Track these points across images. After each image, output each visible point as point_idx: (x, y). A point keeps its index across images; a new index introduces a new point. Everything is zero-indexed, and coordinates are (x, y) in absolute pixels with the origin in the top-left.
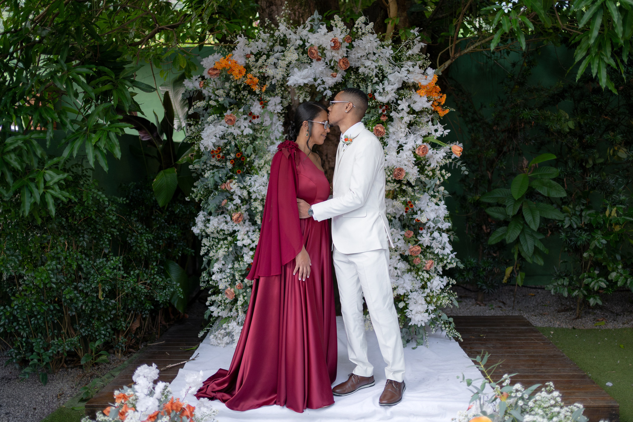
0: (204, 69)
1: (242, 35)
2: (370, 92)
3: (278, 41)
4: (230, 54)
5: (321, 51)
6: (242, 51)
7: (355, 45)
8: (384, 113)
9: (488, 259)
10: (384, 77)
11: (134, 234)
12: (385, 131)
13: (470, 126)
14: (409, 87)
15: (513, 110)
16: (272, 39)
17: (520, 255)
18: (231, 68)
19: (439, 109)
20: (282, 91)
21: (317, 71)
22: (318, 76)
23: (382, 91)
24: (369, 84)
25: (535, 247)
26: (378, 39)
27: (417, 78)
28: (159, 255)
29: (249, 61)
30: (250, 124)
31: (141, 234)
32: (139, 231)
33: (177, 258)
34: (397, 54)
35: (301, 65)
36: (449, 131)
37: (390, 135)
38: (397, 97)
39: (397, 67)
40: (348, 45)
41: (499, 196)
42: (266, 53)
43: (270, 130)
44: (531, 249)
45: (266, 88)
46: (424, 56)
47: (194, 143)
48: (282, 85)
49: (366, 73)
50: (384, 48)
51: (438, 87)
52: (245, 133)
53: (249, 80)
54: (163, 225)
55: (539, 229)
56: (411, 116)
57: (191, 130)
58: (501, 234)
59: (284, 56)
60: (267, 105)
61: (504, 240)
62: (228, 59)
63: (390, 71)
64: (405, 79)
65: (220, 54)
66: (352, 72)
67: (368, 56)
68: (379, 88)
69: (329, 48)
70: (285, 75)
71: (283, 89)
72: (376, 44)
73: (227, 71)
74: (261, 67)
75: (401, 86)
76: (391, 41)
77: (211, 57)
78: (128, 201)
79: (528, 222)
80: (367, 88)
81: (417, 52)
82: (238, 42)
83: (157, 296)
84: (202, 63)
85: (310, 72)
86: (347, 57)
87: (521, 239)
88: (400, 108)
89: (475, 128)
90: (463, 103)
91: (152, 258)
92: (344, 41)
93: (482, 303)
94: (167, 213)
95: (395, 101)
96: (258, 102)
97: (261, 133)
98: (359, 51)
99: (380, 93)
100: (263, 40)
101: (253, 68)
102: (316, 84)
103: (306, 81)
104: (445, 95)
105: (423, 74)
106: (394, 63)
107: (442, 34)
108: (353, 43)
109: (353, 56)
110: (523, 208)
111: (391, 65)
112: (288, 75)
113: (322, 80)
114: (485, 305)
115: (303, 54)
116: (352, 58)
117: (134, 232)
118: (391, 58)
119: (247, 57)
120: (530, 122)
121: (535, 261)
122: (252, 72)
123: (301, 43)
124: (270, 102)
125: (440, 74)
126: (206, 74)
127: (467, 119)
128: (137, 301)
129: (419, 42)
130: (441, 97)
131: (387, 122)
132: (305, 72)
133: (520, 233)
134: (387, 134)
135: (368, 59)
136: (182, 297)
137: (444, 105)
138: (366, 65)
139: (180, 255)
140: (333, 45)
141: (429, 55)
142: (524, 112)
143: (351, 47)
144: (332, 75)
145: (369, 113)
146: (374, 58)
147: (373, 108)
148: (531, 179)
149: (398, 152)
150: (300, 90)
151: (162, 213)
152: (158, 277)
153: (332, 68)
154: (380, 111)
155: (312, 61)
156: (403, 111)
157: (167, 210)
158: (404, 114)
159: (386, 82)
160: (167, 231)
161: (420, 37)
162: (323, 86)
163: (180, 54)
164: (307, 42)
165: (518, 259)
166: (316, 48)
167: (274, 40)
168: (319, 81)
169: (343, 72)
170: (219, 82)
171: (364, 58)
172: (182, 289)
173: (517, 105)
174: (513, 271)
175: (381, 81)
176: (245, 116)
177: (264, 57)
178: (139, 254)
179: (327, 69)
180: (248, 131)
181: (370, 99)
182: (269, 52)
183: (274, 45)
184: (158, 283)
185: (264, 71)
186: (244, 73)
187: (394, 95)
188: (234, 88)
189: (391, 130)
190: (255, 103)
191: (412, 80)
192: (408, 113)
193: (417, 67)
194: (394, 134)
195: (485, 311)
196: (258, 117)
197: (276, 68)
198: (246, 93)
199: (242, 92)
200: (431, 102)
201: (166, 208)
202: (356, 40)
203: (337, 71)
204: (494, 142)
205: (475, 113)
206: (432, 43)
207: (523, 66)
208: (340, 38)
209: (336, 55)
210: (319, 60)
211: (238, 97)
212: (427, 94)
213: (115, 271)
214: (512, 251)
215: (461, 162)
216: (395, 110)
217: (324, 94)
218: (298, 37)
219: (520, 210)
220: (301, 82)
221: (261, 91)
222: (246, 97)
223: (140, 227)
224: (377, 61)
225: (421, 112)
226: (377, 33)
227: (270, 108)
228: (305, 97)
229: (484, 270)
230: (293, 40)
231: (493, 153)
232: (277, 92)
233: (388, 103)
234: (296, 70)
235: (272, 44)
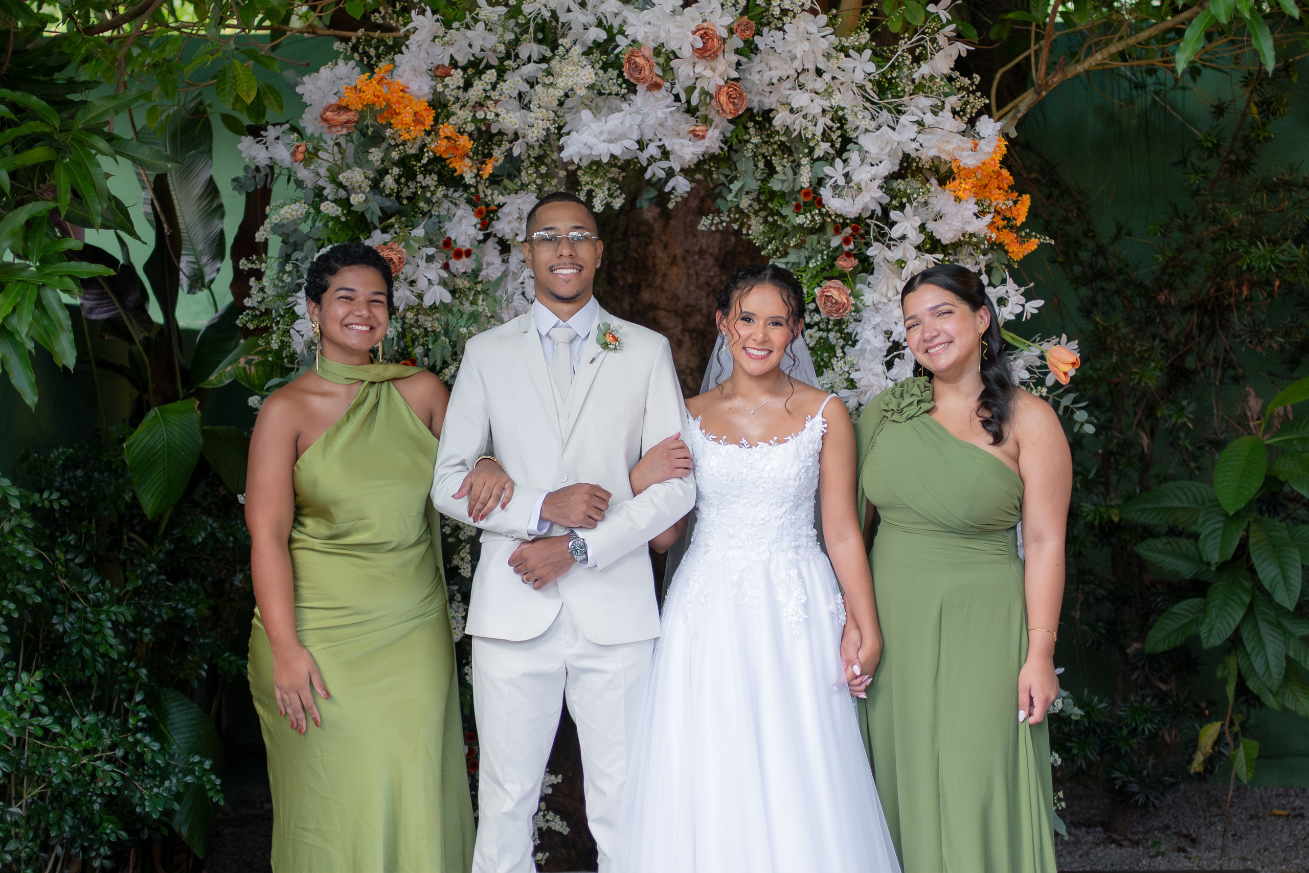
0: (305, 106)
1: (428, 8)
2: (806, 185)
3: (531, 29)
4: (384, 65)
5: (661, 60)
6: (423, 54)
7: (761, 46)
8: (846, 248)
9: (1143, 700)
10: (847, 141)
11: (75, 604)
12: (851, 298)
13: (1084, 292)
14: (920, 170)
15: (1218, 245)
16: (512, 22)
17: (1242, 688)
18: (389, 106)
19: (1008, 238)
20: (541, 176)
21: (651, 121)
22: (648, 135)
23: (841, 182)
24: (805, 161)
25: (1288, 658)
26: (830, 30)
27: (949, 147)
28: (143, 672)
29: (447, 86)
30: (445, 274)
31: (97, 605)
32: (91, 596)
33: (195, 684)
34: (883, 75)
35: (600, 100)
36: (1040, 303)
37: (865, 314)
38: (886, 200)
39: (885, 111)
40: (741, 44)
41: (1177, 504)
42: (495, 62)
43: (499, 293)
44: (1277, 668)
45: (495, 167)
46: (967, 81)
47: (267, 329)
48: (540, 159)
49: (797, 127)
50: (847, 55)
51: (1005, 172)
52: (427, 302)
53: (445, 142)
54: (154, 581)
55: (1299, 607)
56: (928, 256)
57: (262, 290)
58: (1185, 621)
59: (549, 73)
60: (493, 220)
61: (1196, 639)
62: (380, 81)
63: (866, 123)
64: (910, 148)
65: (352, 63)
66: (750, 124)
67: (802, 79)
68: (836, 171)
69: (686, 52)
70: (553, 130)
71: (543, 169)
72: (824, 45)
73: (375, 114)
74: (480, 105)
75: (896, 168)
76: (868, 36)
77: (325, 71)
78: (65, 502)
79: (1267, 586)
80: (795, 174)
81: (946, 71)
82: (415, 29)
83: (142, 798)
84: (299, 90)
85: (628, 121)
86: (737, 80)
87: (1245, 636)
88: (895, 232)
89: (1100, 297)
90: (1066, 221)
91: (121, 682)
92: (731, 31)
93: (1126, 839)
94: (168, 546)
95: (879, 212)
96: (469, 208)
97: (474, 303)
98: (773, 64)
99: (835, 187)
100: (486, 25)
101: (455, 108)
102: (643, 157)
103: (617, 150)
104: (1026, 198)
105: (963, 133)
106: (876, 99)
107: (1011, 16)
108: (757, 39)
109: (755, 77)
110: (1252, 541)
111: (868, 105)
112: (560, 128)
113: (662, 147)
114: (1136, 844)
115: (604, 68)
116: (754, 84)
117: (74, 598)
118: (869, 86)
119: (439, 73)
120: (1269, 283)
121: (1289, 706)
122: (452, 120)
123: (602, 35)
124: (505, 210)
125: (1013, 134)
126: (309, 122)
127: (1077, 269)
128: (75, 813)
129: (951, 40)
130: (1015, 202)
131: (854, 273)
132: (614, 121)
133: (1244, 619)
134: (857, 310)
135: (801, 87)
136: (222, 803)
137: (1024, 226)
138: (795, 105)
139: (204, 674)
140: (700, 45)
141: (977, 78)
142: (1253, 250)
143: (750, 49)
144: (693, 132)
145: (799, 246)
146: (820, 85)
147: (812, 231)
148: (1273, 453)
149: (889, 365)
150: (595, 174)
151: (151, 542)
152: (147, 740)
153: (691, 111)
154: (836, 242)
155: (632, 89)
156: (906, 243)
157: (165, 535)
158: (906, 251)
159: (854, 156)
160: (167, 599)
161: (953, 26)
162: (665, 164)
163: (236, 62)
164: (622, 32)
165: (1236, 700)
166: (648, 53)
167: (517, 24)
168: (652, 150)
169: (726, 123)
170: (350, 149)
171: (788, 84)
172: (218, 777)
173: (1230, 230)
174: (1221, 735)
175: (840, 152)
176: (431, 251)
177: (491, 75)
178: (82, 670)
179: (678, 115)
180: (438, 295)
181: (805, 203)
182: (502, 60)
183: (517, 41)
184: (148, 757)
185: (491, 116)
186: (429, 121)
187: (879, 194)
188: (397, 164)
189: (869, 297)
190: (459, 213)
191: (933, 153)
192: (918, 248)
193: (947, 114)
194: (877, 310)
195: (1138, 861)
196: (468, 253)
197: (526, 107)
198: (431, 181)
199: (420, 177)
200: (988, 218)
201: (162, 530)
202: (765, 30)
203: (707, 121)
204: (1162, 341)
205: (1101, 251)
206: (981, 42)
207: (1244, 114)
208: (721, 21)
209: (708, 73)
210: (656, 86)
211: (406, 193)
212: (976, 194)
213: (26, 715)
214: (1219, 675)
215: (1072, 396)
216: (877, 240)
217: (667, 189)
218: (592, 19)
219: (1243, 547)
220: (603, 150)
221: (477, 175)
222: (433, 194)
223: (91, 585)
224: (828, 93)
225: (957, 246)
226: (826, 11)
227: (504, 227)
228: (610, 195)
229: (1133, 732)
230: (576, 28)
231: (1159, 374)
232: (525, 178)
233: (858, 220)
234: (586, 114)
235: (512, 36)
